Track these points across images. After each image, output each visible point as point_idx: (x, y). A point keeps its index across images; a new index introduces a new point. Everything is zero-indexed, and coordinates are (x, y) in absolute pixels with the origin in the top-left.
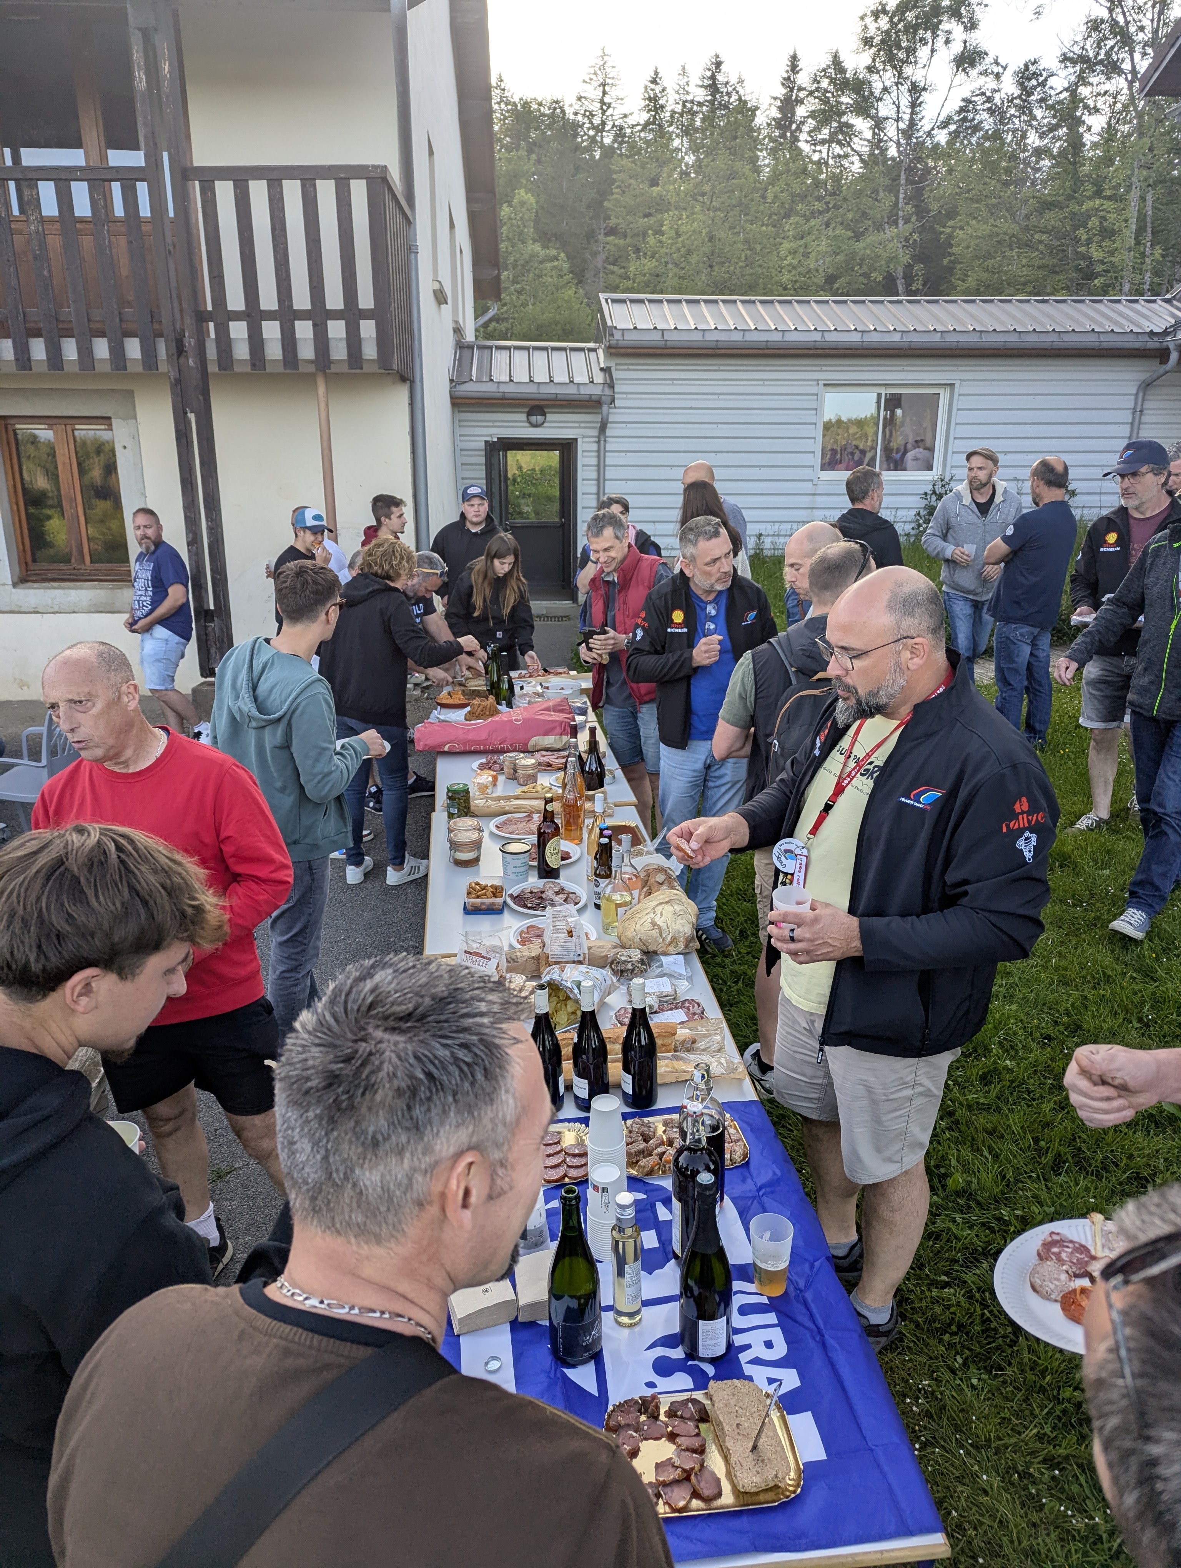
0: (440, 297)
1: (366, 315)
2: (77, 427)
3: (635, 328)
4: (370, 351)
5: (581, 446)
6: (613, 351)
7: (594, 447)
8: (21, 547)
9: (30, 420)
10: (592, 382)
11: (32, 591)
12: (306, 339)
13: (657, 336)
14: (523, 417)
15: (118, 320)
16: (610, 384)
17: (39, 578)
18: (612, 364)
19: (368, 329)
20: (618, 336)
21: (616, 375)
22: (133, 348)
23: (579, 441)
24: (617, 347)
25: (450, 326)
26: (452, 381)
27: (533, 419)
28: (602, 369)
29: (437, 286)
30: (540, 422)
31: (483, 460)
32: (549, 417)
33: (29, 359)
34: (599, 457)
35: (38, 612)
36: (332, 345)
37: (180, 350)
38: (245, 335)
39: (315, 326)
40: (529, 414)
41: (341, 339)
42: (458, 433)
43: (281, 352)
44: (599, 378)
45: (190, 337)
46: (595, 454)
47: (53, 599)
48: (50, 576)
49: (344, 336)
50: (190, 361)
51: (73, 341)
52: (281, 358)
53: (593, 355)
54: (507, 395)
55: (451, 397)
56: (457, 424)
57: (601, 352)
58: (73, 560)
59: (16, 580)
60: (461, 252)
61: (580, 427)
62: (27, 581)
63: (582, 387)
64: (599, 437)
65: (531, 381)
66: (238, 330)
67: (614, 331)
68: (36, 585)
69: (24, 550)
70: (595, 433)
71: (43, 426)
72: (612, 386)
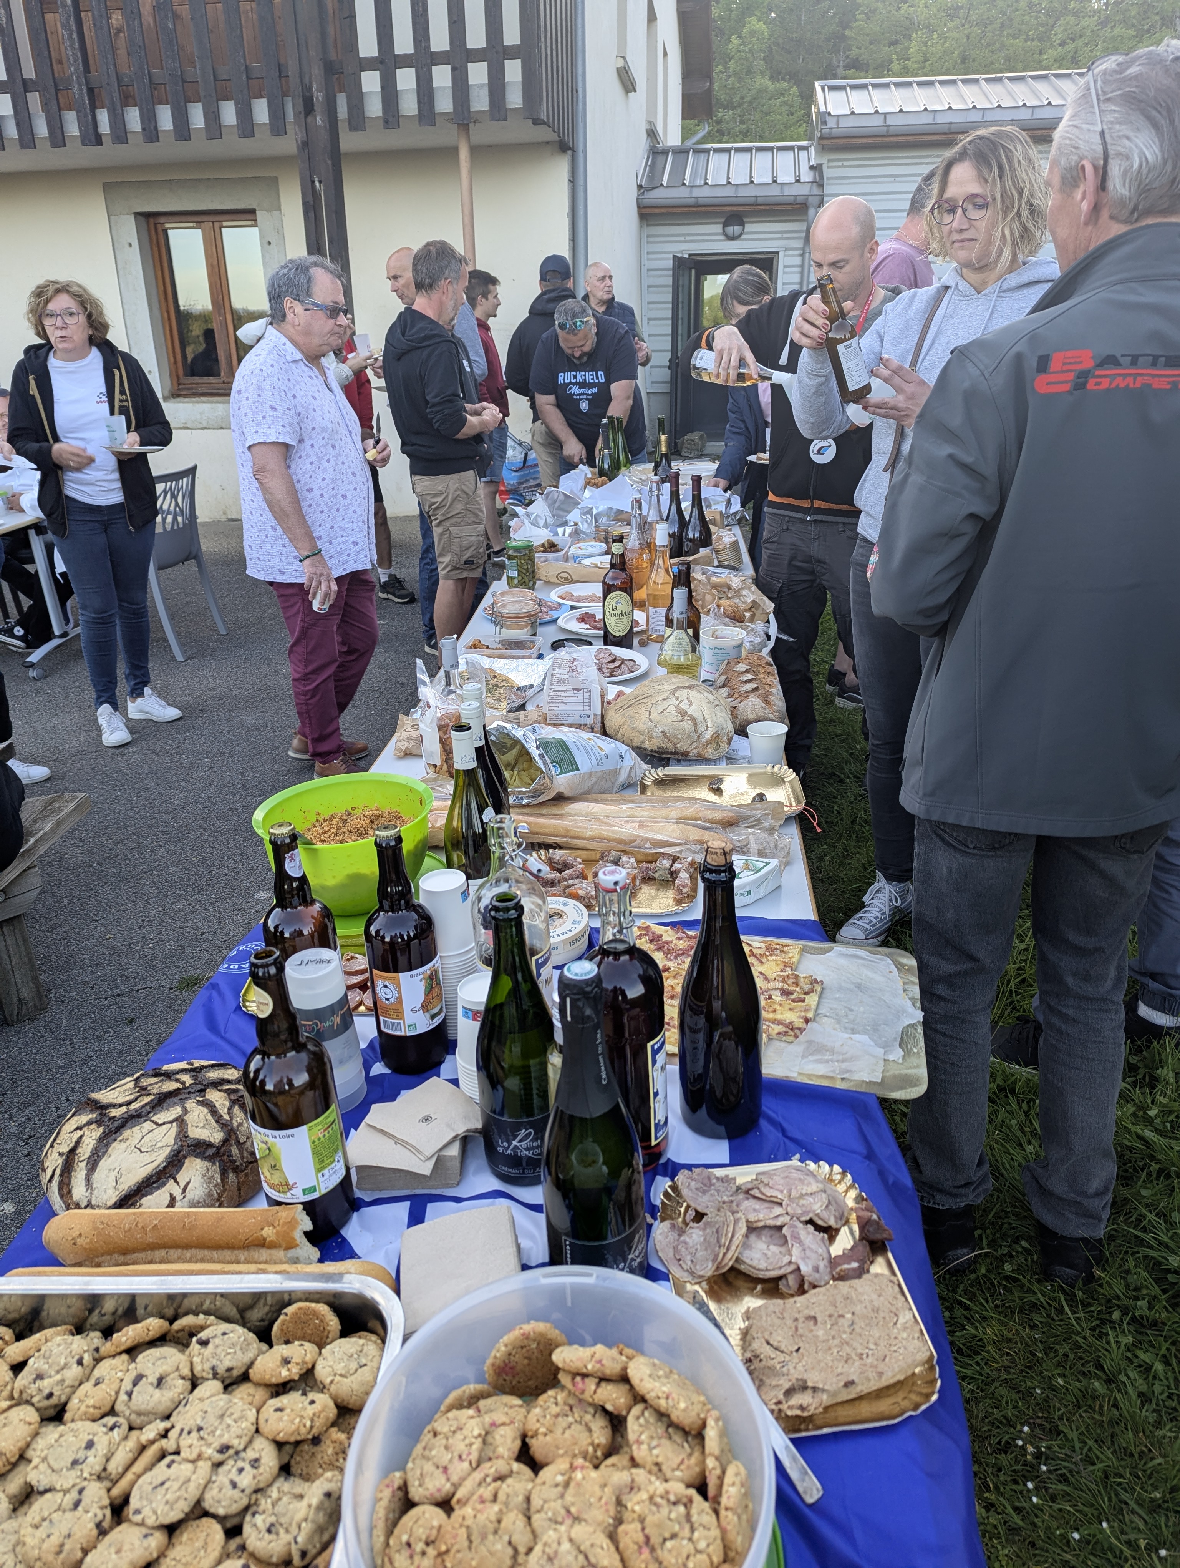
0: (627, 82)
1: (510, 53)
2: (225, 224)
3: (853, 113)
4: (515, 99)
5: (782, 261)
6: (825, 142)
7: (797, 261)
8: (172, 359)
9: (178, 218)
10: (798, 181)
11: (181, 405)
12: (444, 88)
13: (878, 121)
14: (718, 228)
15: (244, 77)
16: (819, 183)
17: (189, 392)
18: (824, 161)
19: (513, 70)
20: (831, 123)
21: (827, 173)
22: (261, 111)
23: (781, 254)
24: (830, 138)
25: (643, 127)
26: (640, 187)
27: (730, 230)
28: (812, 168)
29: (620, 63)
30: (737, 233)
31: (669, 281)
32: (749, 227)
33: (156, 128)
34: (802, 273)
35: (187, 428)
36: (474, 94)
37: (308, 108)
38: (378, 89)
39: (454, 69)
40: (725, 225)
41: (483, 85)
42: (646, 248)
43: (416, 106)
44: (807, 176)
45: (317, 90)
46: (798, 269)
47: (201, 414)
48: (200, 390)
49: (486, 81)
50: (318, 119)
51: (199, 105)
52: (416, 112)
53: (803, 154)
54: (701, 201)
55: (639, 207)
56: (645, 239)
57: (812, 150)
58: (222, 374)
59: (167, 393)
60: (665, 54)
61: (782, 238)
62: (179, 396)
63: (786, 188)
64: (803, 249)
65: (729, 183)
66: (371, 81)
67: (828, 118)
68: (186, 400)
69: (175, 362)
70: (799, 244)
71: (191, 225)
72: (821, 186)
